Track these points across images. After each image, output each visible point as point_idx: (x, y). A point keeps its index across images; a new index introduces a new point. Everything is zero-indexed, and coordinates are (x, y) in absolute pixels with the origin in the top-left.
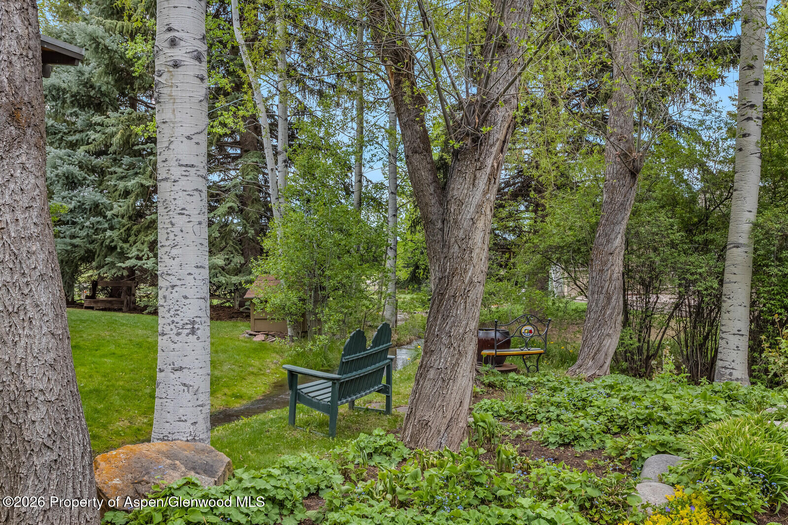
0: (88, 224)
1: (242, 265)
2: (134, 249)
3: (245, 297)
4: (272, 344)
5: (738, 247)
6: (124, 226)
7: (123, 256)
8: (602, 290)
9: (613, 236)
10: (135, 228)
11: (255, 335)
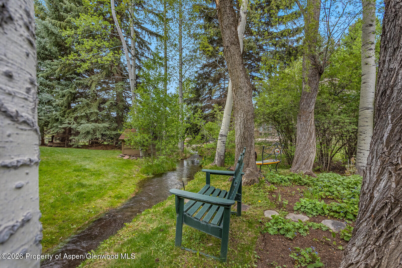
0: (44, 108)
1: (117, 127)
2: (67, 120)
3: (119, 139)
4: (133, 160)
5: (368, 109)
6: (62, 110)
7: (62, 123)
8: (307, 130)
9: (311, 104)
10: (68, 111)
11: (124, 156)
